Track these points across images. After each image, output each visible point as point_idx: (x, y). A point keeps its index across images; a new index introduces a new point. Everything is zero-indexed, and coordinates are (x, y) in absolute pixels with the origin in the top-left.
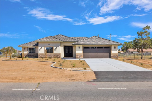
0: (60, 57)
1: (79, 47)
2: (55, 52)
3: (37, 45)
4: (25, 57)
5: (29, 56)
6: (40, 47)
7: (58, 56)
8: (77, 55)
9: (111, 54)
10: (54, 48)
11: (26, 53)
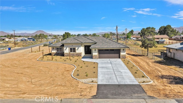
0: (81, 56)
1: (95, 50)
2: (77, 52)
3: (63, 45)
4: (54, 55)
5: (57, 54)
6: (66, 48)
7: (79, 55)
8: (94, 56)
9: (121, 55)
10: (77, 48)
11: (54, 51)
